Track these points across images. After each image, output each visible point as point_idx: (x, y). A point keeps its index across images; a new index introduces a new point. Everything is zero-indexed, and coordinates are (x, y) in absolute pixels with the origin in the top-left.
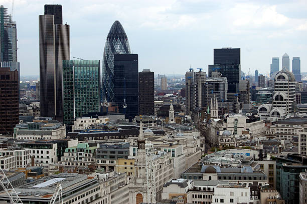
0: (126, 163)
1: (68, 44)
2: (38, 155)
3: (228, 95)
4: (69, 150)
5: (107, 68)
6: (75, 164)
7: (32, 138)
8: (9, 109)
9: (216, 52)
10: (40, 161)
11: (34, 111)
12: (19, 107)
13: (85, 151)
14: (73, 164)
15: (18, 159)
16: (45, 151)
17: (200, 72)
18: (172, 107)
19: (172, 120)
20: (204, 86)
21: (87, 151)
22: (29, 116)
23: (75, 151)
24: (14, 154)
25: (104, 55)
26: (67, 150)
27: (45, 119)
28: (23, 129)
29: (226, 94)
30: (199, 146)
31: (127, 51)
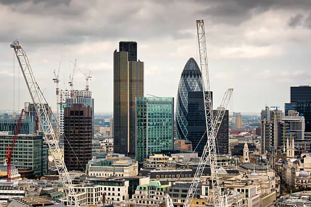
0: (197, 203)
1: (142, 81)
2: (109, 192)
3: (305, 135)
4: (141, 188)
5: (181, 106)
6: (146, 202)
7: (104, 175)
8: (82, 145)
9: (293, 90)
10: (111, 199)
11: (107, 148)
12: (93, 143)
13: (157, 189)
14: (144, 202)
15: (89, 196)
16: (116, 188)
17: (277, 110)
18: (246, 145)
19: (247, 159)
20: (280, 125)
21: (158, 189)
22: (102, 153)
23: (147, 189)
24: (85, 190)
25: (179, 91)
26: (138, 187)
27: (117, 156)
28: (96, 165)
29: (303, 133)
30: (274, 186)
31: (202, 88)
